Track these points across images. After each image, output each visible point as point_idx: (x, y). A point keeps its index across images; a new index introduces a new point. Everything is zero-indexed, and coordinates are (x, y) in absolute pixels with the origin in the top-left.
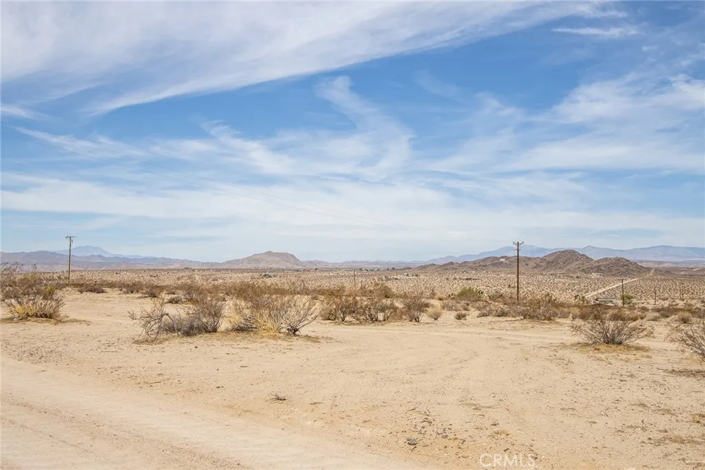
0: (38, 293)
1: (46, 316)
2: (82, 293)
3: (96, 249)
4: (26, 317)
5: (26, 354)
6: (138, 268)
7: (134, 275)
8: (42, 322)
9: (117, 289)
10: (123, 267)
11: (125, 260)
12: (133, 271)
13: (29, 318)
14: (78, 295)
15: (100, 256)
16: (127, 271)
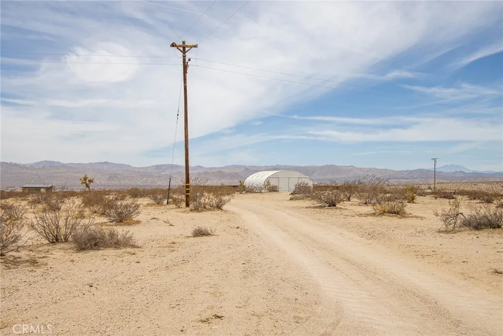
0: (406, 198)
1: (395, 213)
2: (436, 199)
3: (458, 167)
4: (383, 213)
5: (367, 234)
6: (491, 181)
7: (489, 186)
8: (392, 216)
9: (466, 196)
10: (480, 179)
11: (481, 175)
12: (487, 183)
13: (385, 214)
14: (434, 200)
15: (462, 172)
16: (482, 183)
